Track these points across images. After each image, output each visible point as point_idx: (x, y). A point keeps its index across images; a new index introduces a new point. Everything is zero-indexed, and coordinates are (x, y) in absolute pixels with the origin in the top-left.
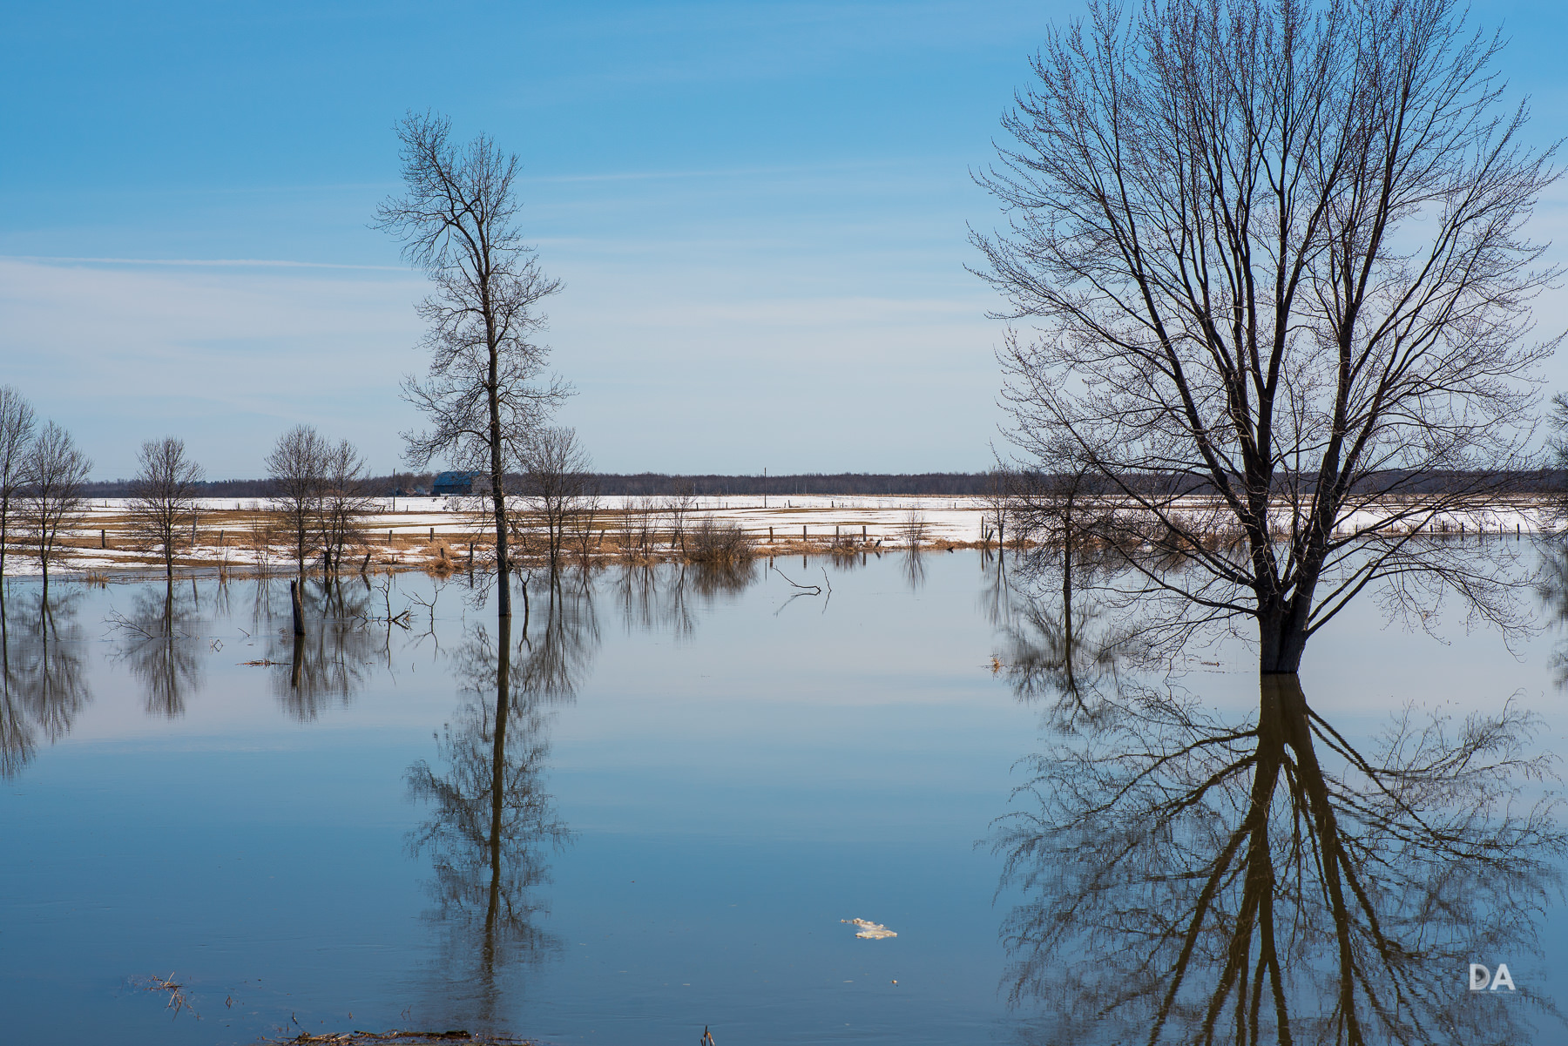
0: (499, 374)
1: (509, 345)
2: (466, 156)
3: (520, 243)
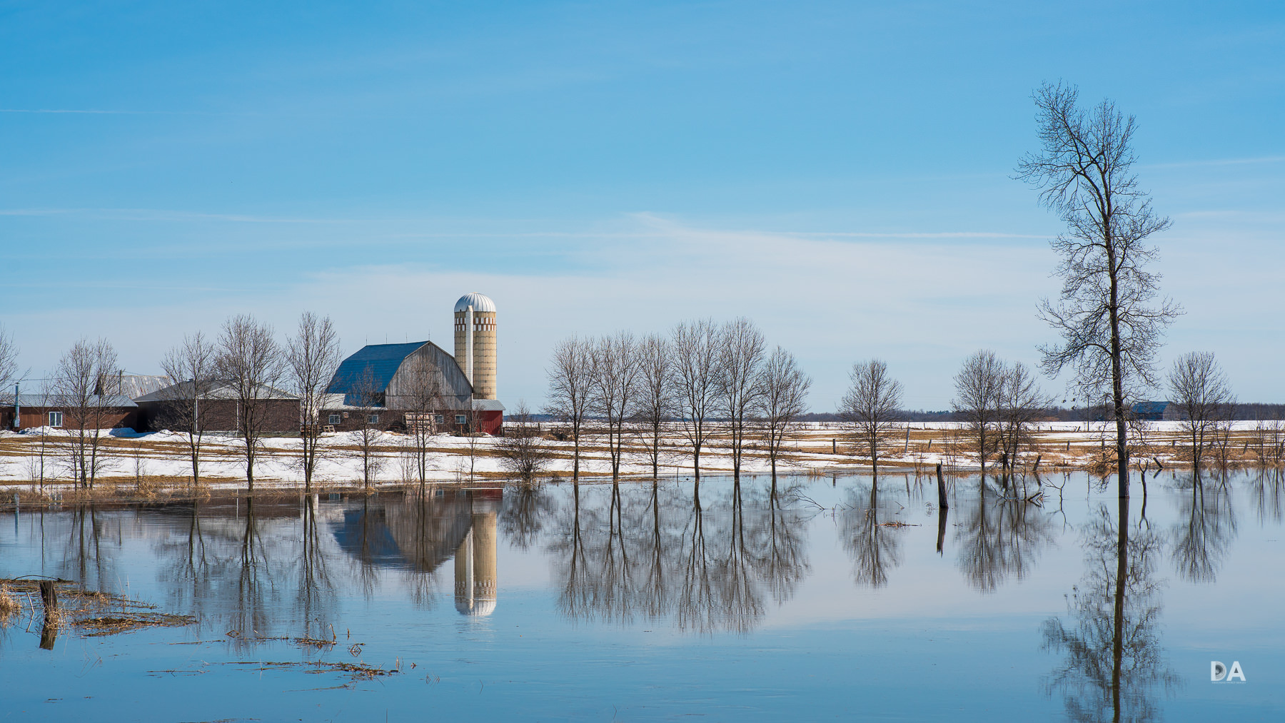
0: (1119, 297)
1: (1127, 274)
2: (1093, 119)
3: (1137, 189)
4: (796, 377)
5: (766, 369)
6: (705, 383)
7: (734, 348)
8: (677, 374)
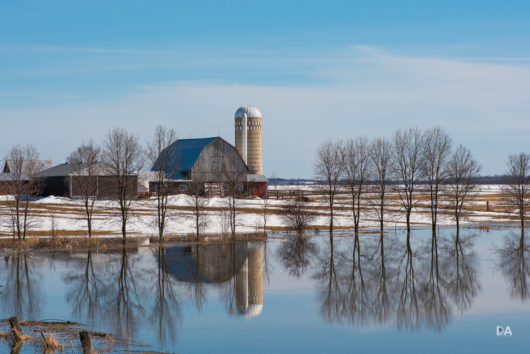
4: (472, 164)
5: (453, 159)
6: (413, 169)
7: (432, 146)
8: (395, 163)
